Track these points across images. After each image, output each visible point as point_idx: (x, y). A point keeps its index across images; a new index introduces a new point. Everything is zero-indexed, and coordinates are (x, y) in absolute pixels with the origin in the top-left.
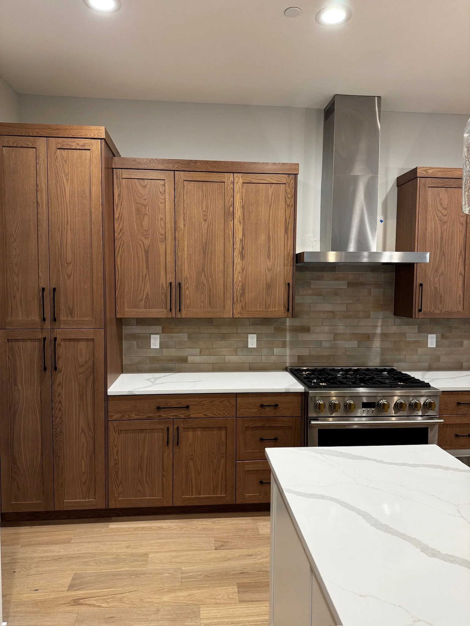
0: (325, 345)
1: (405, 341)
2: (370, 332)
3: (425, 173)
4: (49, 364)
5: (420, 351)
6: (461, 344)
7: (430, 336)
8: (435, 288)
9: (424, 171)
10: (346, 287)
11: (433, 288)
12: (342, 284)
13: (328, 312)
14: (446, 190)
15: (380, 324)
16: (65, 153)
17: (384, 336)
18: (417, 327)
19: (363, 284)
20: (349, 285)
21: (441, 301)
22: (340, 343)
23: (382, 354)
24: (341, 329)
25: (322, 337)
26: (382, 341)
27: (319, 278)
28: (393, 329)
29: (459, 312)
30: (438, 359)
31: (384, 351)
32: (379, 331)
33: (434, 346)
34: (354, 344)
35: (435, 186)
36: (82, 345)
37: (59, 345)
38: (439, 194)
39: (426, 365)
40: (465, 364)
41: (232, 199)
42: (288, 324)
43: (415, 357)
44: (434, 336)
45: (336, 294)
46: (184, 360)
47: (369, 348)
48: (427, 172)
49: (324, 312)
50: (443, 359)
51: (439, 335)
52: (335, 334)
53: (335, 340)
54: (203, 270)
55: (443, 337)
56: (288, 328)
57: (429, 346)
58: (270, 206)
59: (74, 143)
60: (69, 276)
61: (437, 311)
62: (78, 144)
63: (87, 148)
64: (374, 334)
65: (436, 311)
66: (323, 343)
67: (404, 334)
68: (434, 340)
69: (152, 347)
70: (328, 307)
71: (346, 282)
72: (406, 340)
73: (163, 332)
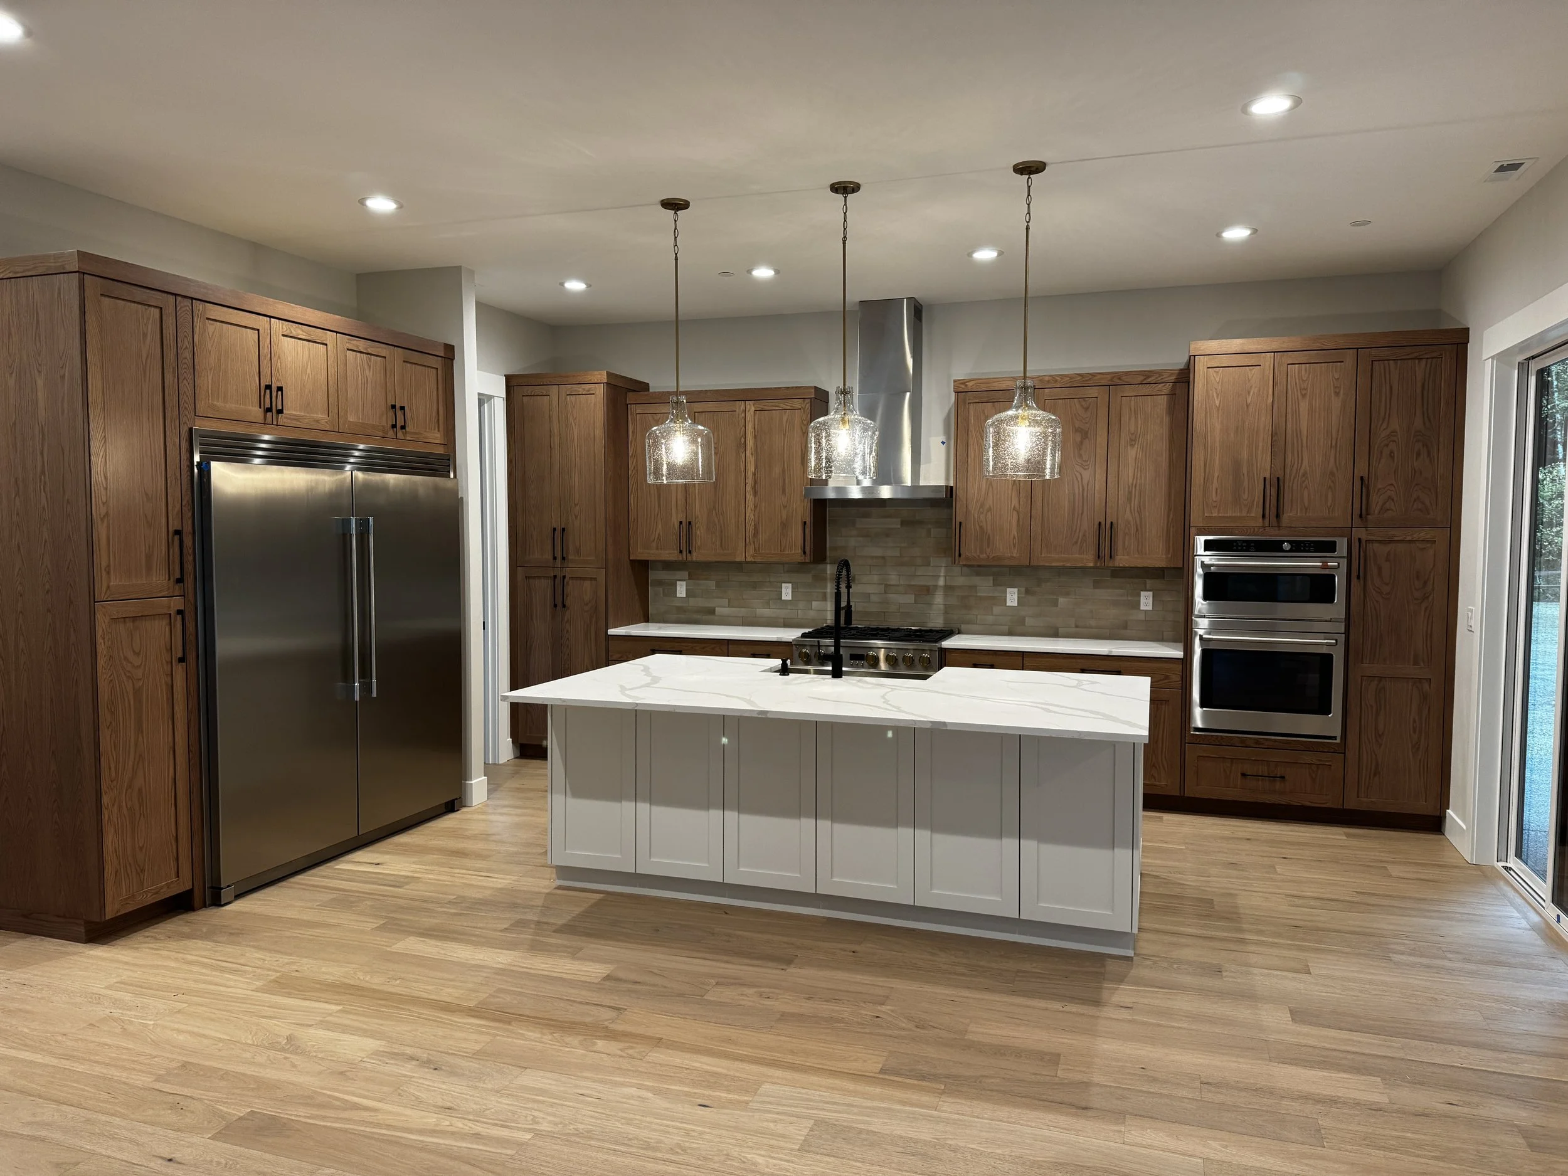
0: (874, 598)
1: (977, 596)
2: (930, 583)
3: (963, 386)
4: (559, 601)
5: (997, 610)
6: (1055, 603)
7: (1009, 590)
8: (981, 527)
9: (962, 384)
10: (899, 526)
11: (978, 527)
12: (895, 524)
13: (876, 557)
14: (994, 406)
15: (942, 574)
16: (573, 398)
17: (948, 589)
18: (991, 578)
19: (920, 523)
20: (903, 523)
21: (988, 544)
22: (892, 597)
23: (946, 612)
24: (893, 579)
25: (869, 589)
26: (946, 595)
27: (866, 515)
28: (961, 581)
29: (1013, 557)
30: (1022, 621)
31: (947, 609)
32: (941, 582)
33: (1016, 604)
34: (910, 599)
35: (977, 401)
36: (587, 584)
37: (568, 583)
38: (983, 411)
39: (1006, 628)
40: (1060, 630)
41: (744, 428)
42: (828, 572)
43: (990, 619)
44: (1016, 590)
45: (887, 535)
46: (712, 611)
47: (930, 604)
48: (966, 385)
49: (872, 557)
50: (1029, 622)
51: (1023, 590)
52: (887, 586)
53: (885, 593)
54: (714, 507)
55: (1027, 592)
56: (828, 577)
57: (1009, 603)
58: (785, 435)
59: (580, 389)
60: (576, 517)
61: (983, 556)
62: (584, 389)
63: (592, 392)
64: (936, 587)
65: (981, 556)
66: (872, 596)
67: (973, 587)
68: (1016, 597)
69: (678, 595)
70: (878, 552)
71: (899, 520)
72: (979, 594)
73: (690, 579)
